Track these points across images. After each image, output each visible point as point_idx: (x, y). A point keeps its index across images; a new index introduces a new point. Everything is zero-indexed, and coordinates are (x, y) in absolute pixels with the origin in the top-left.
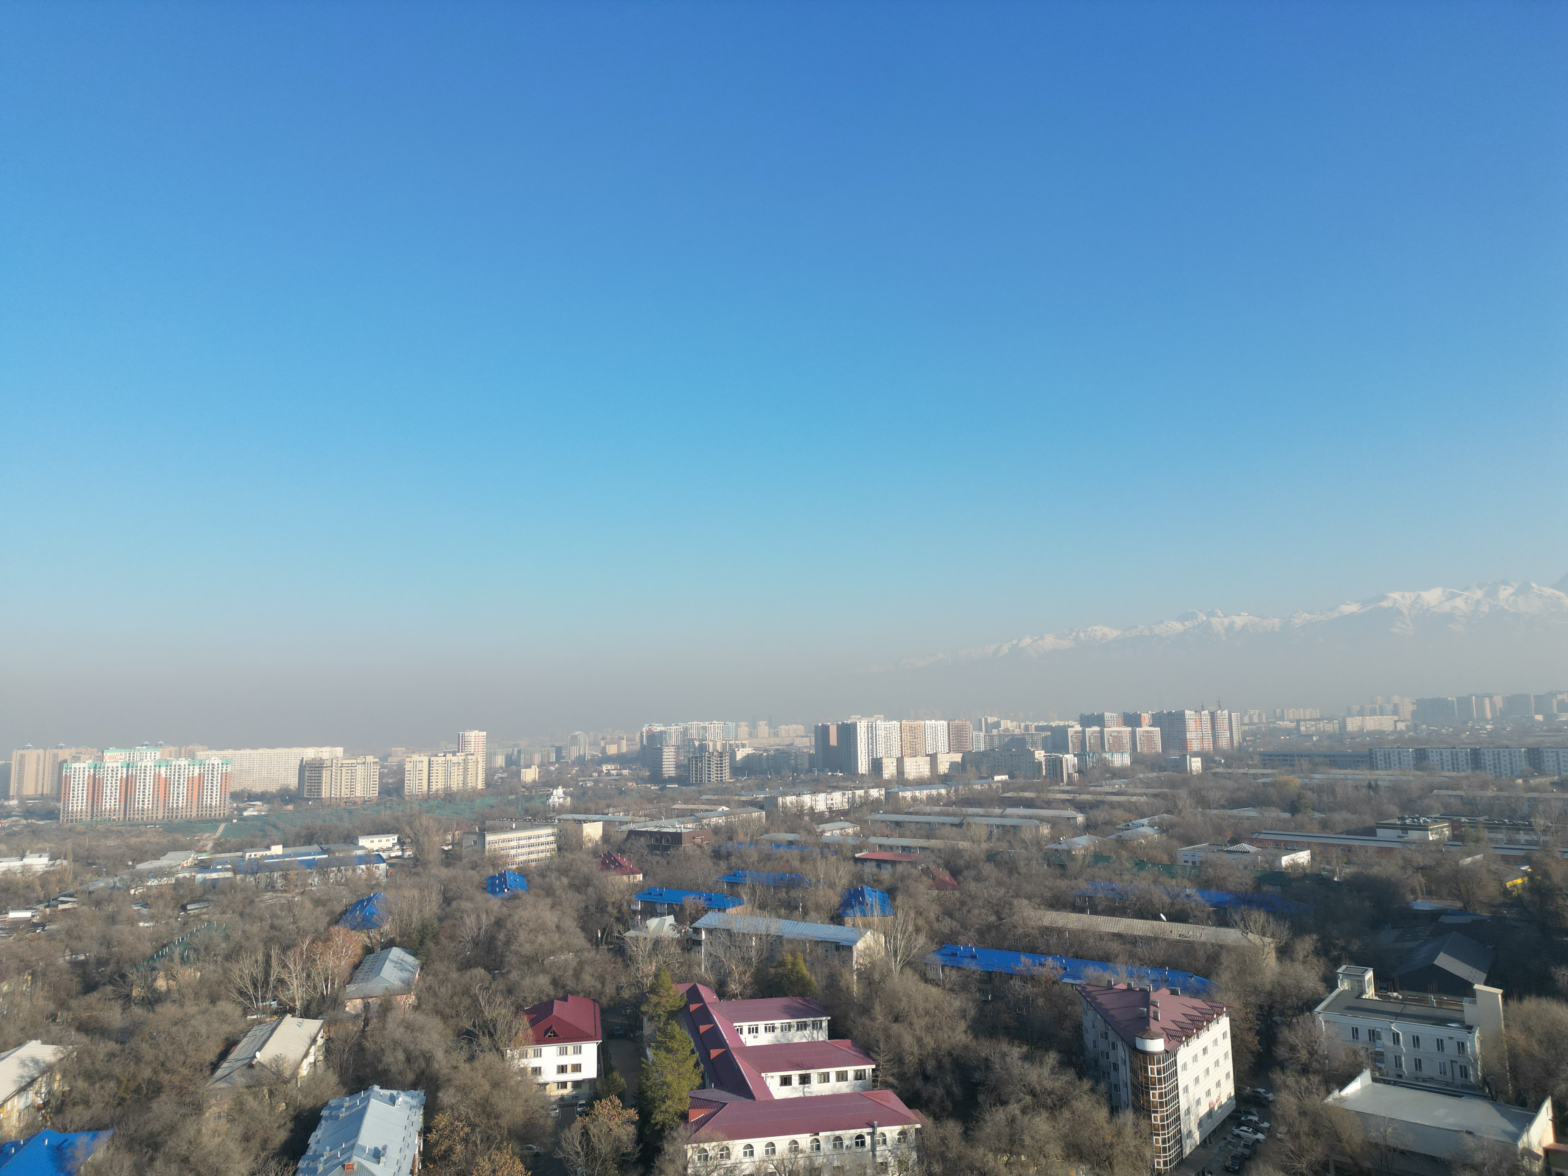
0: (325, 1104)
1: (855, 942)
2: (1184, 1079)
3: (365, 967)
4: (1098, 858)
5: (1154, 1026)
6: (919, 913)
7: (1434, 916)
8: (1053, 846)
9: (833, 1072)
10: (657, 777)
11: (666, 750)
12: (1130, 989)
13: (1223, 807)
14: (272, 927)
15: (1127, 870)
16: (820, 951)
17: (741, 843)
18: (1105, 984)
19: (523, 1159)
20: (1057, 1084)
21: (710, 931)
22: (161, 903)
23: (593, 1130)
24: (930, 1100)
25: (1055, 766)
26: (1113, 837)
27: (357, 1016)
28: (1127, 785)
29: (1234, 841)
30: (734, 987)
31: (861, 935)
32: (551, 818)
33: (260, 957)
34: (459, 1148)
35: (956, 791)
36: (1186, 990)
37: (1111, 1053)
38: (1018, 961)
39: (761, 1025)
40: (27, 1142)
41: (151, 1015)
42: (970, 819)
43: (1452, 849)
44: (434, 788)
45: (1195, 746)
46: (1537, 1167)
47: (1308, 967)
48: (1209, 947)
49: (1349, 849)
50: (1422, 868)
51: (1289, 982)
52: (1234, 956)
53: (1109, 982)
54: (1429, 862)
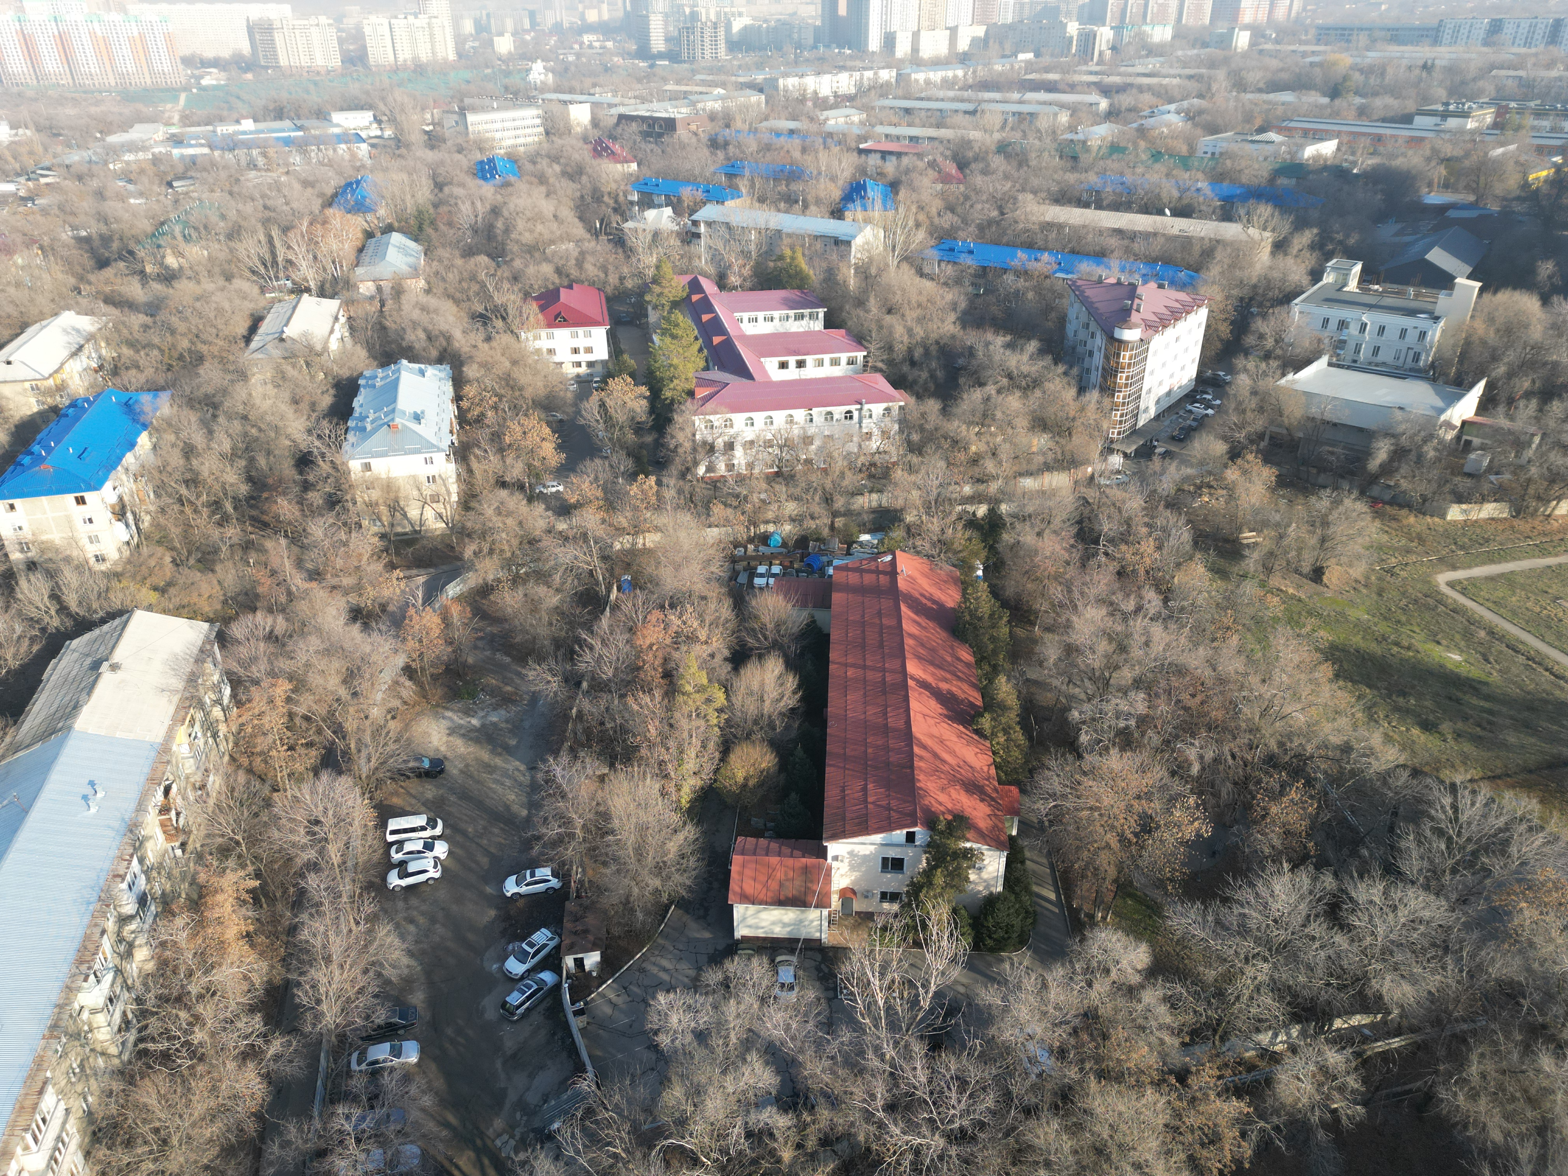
0: (361, 375)
1: (854, 237)
2: (1151, 363)
3: (369, 250)
4: (1115, 148)
5: (1135, 317)
6: (921, 208)
7: (1442, 209)
8: (1069, 136)
9: (827, 358)
10: (644, 52)
11: (652, 17)
12: (1119, 283)
13: (1260, 90)
14: (266, 207)
15: (1142, 162)
16: (819, 245)
17: (738, 131)
18: (1095, 278)
19: (549, 424)
20: (1034, 369)
21: (709, 224)
22: (145, 180)
23: (609, 403)
24: (915, 382)
25: (1088, 40)
26: (1135, 125)
27: (372, 298)
28: (1162, 64)
29: (1262, 130)
30: (734, 280)
31: (861, 230)
32: (534, 97)
33: (262, 238)
34: (490, 414)
35: (974, 72)
36: (1173, 284)
37: (1089, 341)
38: (1014, 256)
39: (761, 315)
40: (96, 397)
41: (171, 291)
42: (984, 106)
43: (1488, 138)
44: (401, 58)
45: (1247, 17)
46: (1450, 435)
47: (1299, 261)
48: (1206, 242)
49: (1379, 139)
50: (1448, 160)
51: (1276, 275)
52: (1229, 251)
53: (1100, 276)
54: (1457, 153)
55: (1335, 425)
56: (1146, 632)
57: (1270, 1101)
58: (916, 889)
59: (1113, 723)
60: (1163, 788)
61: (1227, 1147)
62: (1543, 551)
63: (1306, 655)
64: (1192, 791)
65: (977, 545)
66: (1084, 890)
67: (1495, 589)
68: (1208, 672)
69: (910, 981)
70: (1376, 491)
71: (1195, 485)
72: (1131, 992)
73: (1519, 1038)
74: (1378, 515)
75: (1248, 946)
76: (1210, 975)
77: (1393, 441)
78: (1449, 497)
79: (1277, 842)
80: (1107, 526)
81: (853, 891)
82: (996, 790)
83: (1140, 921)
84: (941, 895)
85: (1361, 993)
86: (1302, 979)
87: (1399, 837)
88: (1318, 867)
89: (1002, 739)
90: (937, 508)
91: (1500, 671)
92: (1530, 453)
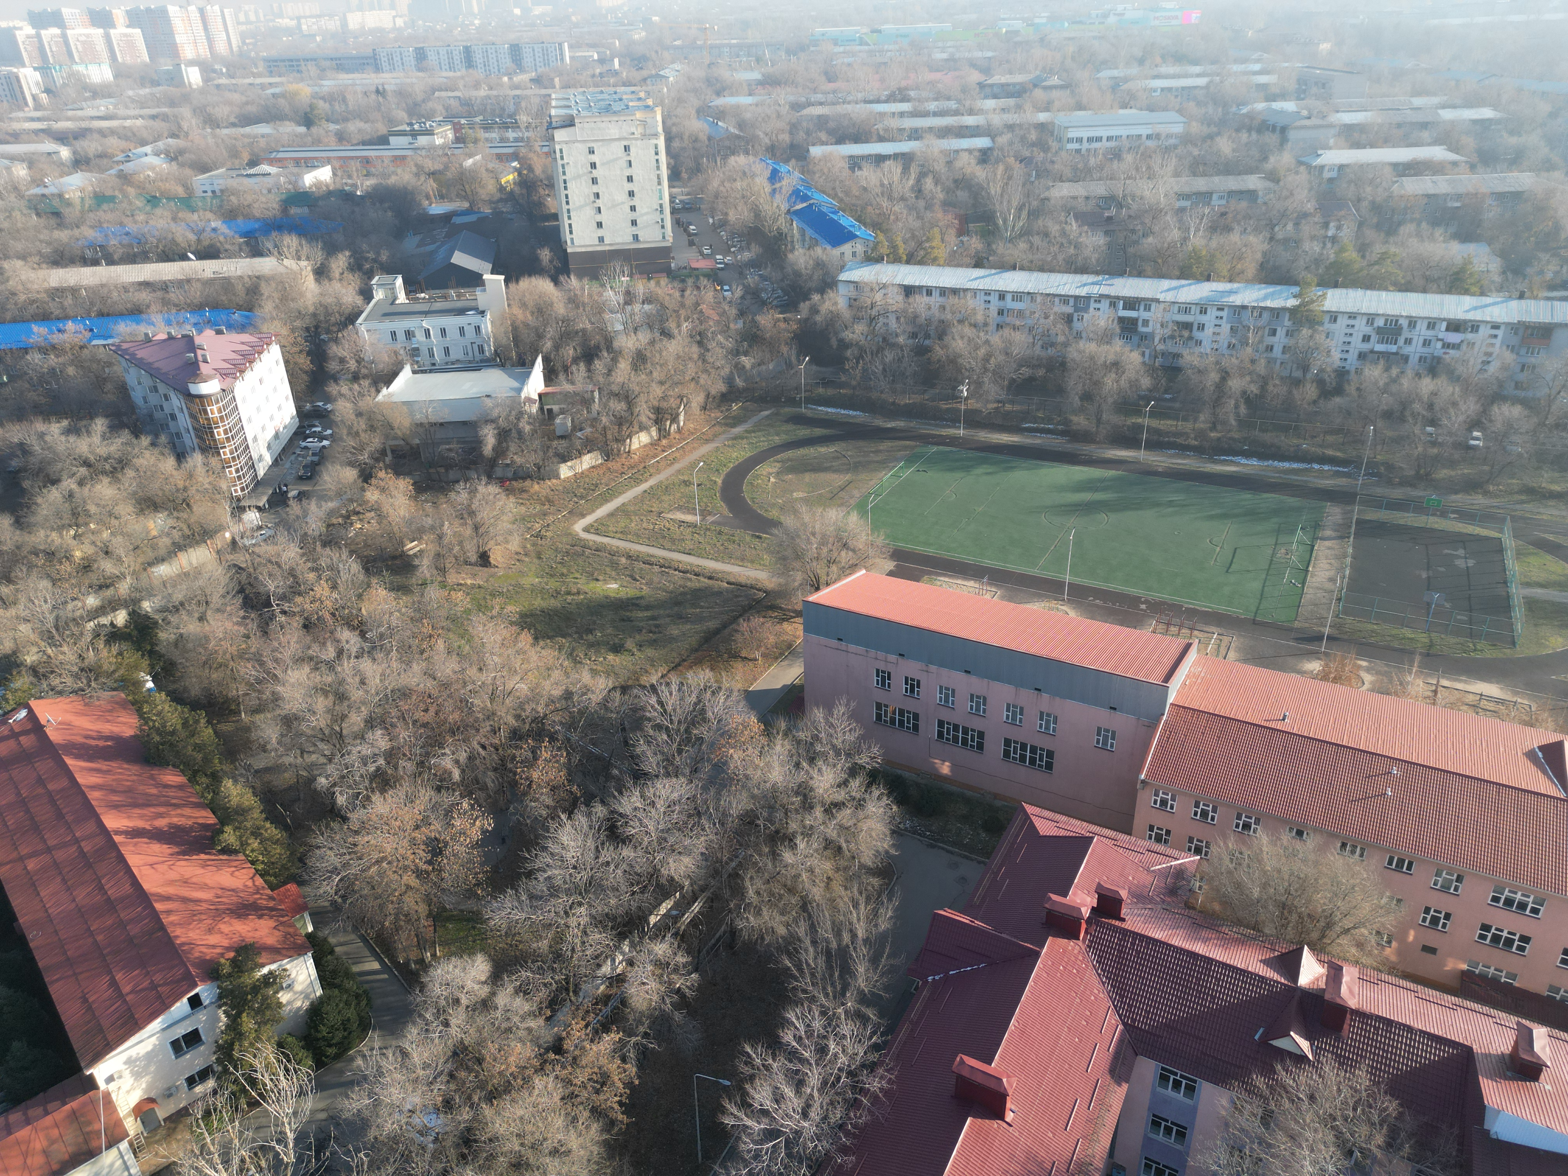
2: (244, 411)
4: (100, 199)
5: (204, 369)
7: (447, 218)
8: (38, 191)
12: (171, 338)
13: (234, 125)
15: (139, 209)
18: (141, 337)
20: (113, 448)
25: (11, 84)
26: (113, 172)
28: (115, 105)
29: (253, 163)
36: (231, 327)
37: (165, 405)
38: (30, 332)
43: (457, 151)
45: (188, 52)
46: (535, 409)
47: (345, 283)
48: (247, 280)
49: (367, 161)
50: (433, 174)
51: (329, 301)
52: (274, 285)
53: (146, 335)
54: (438, 166)
55: (442, 424)
56: (357, 672)
57: (631, 1017)
58: (225, 1051)
59: (363, 771)
60: (435, 808)
61: (616, 1078)
62: (636, 480)
63: (505, 632)
64: (462, 796)
65: (132, 657)
66: (404, 942)
67: (618, 522)
68: (430, 684)
69: (262, 1148)
70: (499, 472)
71: (342, 516)
72: (485, 1005)
73: (767, 850)
74: (509, 491)
75: (563, 900)
76: (543, 945)
77: (494, 426)
78: (555, 460)
79: (549, 801)
80: (272, 585)
81: (151, 1100)
82: (271, 898)
83: (467, 936)
84: (258, 1039)
85: (658, 885)
86: (613, 902)
87: (634, 746)
88: (587, 805)
89: (255, 844)
90: (61, 635)
91: (647, 584)
92: (596, 406)
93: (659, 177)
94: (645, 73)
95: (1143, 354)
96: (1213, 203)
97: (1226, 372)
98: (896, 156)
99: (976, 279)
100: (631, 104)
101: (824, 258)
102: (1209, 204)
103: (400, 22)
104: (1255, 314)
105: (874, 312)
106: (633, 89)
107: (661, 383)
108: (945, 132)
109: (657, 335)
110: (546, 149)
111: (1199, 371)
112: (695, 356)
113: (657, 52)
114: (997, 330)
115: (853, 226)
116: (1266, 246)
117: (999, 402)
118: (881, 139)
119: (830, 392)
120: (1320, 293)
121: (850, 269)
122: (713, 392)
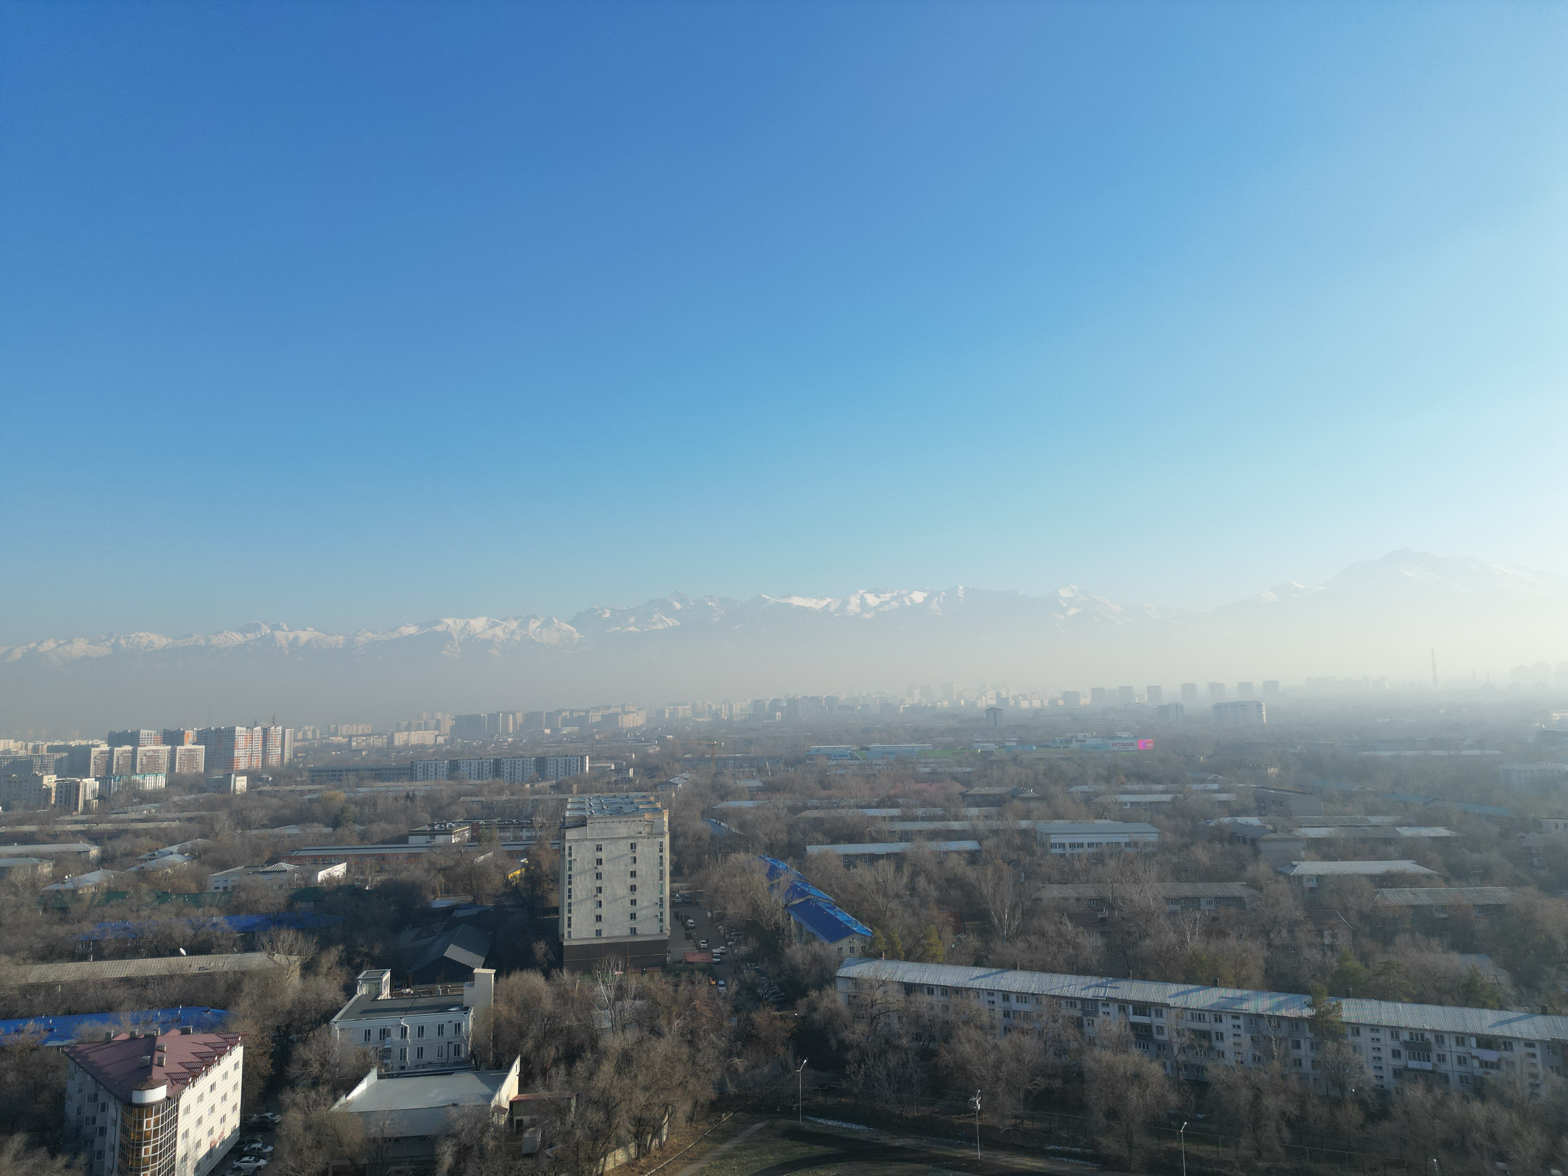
2: (183, 1124)
4: (112, 894)
5: (157, 1074)
7: (448, 911)
8: (54, 887)
12: (133, 1038)
13: (265, 826)
15: (147, 905)
18: (102, 1038)
25: (69, 792)
26: (134, 869)
28: (158, 810)
29: (272, 861)
36: (199, 1026)
37: (99, 1116)
43: (470, 849)
45: (242, 764)
46: (503, 1120)
47: (330, 978)
48: (231, 975)
49: (382, 858)
50: (443, 870)
51: (309, 997)
52: (257, 980)
53: (108, 1034)
54: (450, 863)
55: (397, 1140)
77: (454, 1141)
92: (571, 1117)
93: (661, 872)
94: (656, 780)
95: (1164, 1066)
96: (1202, 908)
97: (1258, 1089)
98: (888, 856)
99: (977, 978)
100: (641, 807)
101: (822, 953)
102: (1199, 909)
103: (441, 740)
104: (1273, 1024)
105: (875, 1011)
106: (643, 794)
107: (646, 1088)
108: (933, 835)
109: (646, 1033)
110: (556, 847)
111: (1229, 1087)
112: (685, 1057)
113: (668, 763)
114: (1005, 1033)
115: (850, 922)
116: (1265, 953)
117: (1016, 1117)
118: (874, 840)
119: (830, 1101)
120: (1334, 1003)
121: (848, 965)
122: (702, 1100)
